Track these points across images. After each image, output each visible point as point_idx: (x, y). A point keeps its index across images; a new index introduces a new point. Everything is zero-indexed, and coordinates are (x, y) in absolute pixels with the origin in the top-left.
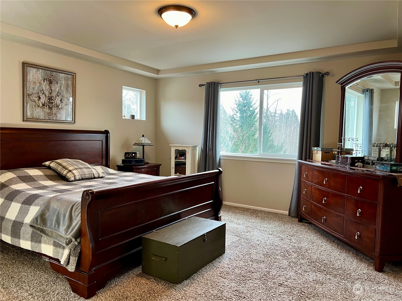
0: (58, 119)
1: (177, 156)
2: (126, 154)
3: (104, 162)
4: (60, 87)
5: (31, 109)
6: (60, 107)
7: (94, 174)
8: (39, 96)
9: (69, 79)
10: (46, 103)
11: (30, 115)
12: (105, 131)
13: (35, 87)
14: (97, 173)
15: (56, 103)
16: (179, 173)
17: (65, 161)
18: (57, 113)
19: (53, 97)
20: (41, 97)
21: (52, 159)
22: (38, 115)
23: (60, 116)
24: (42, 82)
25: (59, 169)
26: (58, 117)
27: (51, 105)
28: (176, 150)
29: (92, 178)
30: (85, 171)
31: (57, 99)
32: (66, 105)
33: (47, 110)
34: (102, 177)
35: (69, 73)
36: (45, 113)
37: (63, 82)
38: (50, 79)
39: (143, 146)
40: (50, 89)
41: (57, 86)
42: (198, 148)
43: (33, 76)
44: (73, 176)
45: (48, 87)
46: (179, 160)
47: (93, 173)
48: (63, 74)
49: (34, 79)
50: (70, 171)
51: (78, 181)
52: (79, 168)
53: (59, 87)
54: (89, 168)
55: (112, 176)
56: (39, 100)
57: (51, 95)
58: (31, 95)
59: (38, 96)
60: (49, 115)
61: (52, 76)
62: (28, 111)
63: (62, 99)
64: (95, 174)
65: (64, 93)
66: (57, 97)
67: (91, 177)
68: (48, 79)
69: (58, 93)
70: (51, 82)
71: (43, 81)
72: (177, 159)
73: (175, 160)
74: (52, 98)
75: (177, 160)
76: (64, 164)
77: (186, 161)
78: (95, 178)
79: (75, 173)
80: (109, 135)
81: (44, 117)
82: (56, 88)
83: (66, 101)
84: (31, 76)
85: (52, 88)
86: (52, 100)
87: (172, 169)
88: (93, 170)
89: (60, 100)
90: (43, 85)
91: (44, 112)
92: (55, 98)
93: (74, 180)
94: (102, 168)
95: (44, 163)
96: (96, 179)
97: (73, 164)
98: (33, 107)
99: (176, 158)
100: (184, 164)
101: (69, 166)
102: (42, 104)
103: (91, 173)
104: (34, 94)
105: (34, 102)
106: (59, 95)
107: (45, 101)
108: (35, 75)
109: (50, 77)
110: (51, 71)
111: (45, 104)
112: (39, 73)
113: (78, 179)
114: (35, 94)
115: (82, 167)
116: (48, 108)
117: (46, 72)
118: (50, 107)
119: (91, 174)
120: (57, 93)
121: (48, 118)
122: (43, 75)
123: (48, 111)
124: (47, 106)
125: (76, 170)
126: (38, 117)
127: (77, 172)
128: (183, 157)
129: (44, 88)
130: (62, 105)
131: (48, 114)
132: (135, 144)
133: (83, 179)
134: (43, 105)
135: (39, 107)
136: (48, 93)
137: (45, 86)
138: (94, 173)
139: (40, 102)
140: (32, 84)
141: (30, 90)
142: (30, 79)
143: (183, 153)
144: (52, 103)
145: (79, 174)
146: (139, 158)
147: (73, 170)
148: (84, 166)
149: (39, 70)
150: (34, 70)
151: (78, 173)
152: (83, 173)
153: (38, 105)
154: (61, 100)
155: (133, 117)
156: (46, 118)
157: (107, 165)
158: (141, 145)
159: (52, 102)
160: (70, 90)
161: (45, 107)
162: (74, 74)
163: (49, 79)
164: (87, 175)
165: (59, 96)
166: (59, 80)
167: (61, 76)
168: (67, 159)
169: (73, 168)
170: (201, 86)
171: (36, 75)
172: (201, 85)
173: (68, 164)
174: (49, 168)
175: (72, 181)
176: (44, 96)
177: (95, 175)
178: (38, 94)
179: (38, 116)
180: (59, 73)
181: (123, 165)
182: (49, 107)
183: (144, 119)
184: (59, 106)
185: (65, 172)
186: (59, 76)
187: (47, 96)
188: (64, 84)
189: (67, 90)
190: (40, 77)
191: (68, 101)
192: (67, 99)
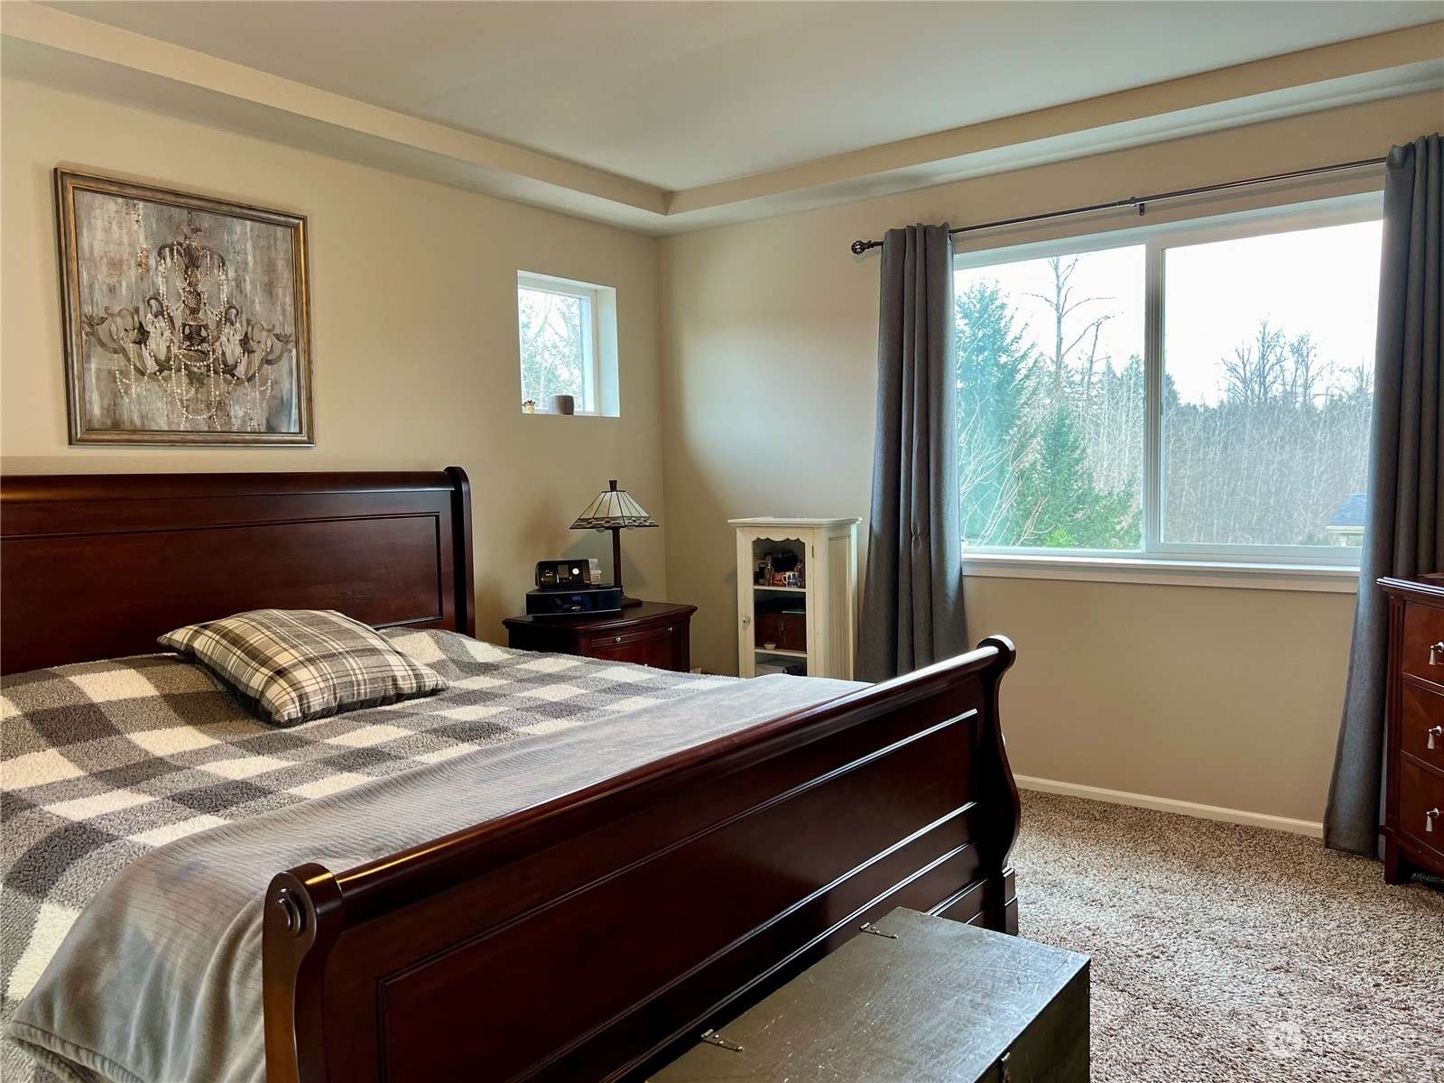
0: (235, 428)
1: (762, 569)
2: (543, 567)
3: (449, 607)
4: (235, 280)
5: (103, 384)
6: (241, 371)
7: (395, 680)
8: (141, 323)
9: (278, 243)
10: (176, 356)
11: (102, 415)
12: (449, 470)
13: (120, 282)
14: (410, 673)
15: (223, 354)
16: (774, 645)
17: (261, 624)
18: (227, 402)
19: (206, 327)
20: (150, 328)
21: (205, 611)
22: (140, 411)
23: (241, 414)
24: (152, 262)
25: (233, 662)
26: (236, 417)
27: (198, 367)
28: (758, 543)
29: (386, 700)
30: (355, 667)
31: (223, 339)
32: (269, 362)
33: (179, 386)
34: (434, 692)
35: (276, 217)
36: (172, 403)
37: (250, 259)
38: (189, 245)
39: (616, 530)
40: (190, 292)
41: (223, 277)
42: (854, 529)
43: (107, 231)
44: (296, 700)
45: (180, 284)
46: (774, 585)
47: (391, 674)
48: (248, 222)
49: (112, 246)
50: (281, 673)
51: (320, 718)
52: (323, 657)
53: (233, 283)
54: (373, 651)
55: (481, 678)
56: (139, 343)
57: (195, 319)
58: (103, 320)
59: (137, 325)
60: (190, 409)
61: (196, 230)
62: (91, 398)
63: (249, 335)
64: (403, 677)
65: (258, 308)
66: (227, 330)
67: (382, 694)
68: (181, 244)
69: (230, 308)
70: (192, 261)
71: (155, 253)
72: (762, 581)
73: (756, 587)
74: (204, 333)
75: (764, 585)
76: (255, 639)
77: (808, 591)
78: (400, 697)
79: (304, 684)
80: (464, 488)
81: (170, 423)
82: (218, 285)
83: (269, 344)
84: (100, 235)
85: (200, 288)
86: (204, 340)
87: (745, 628)
88: (393, 660)
89: (237, 342)
90: (157, 275)
91: (170, 399)
92: (215, 334)
93: (297, 718)
94: (437, 642)
95: (168, 635)
96: (407, 703)
97: (298, 636)
98: (115, 377)
99: (759, 577)
100: (800, 601)
101: (276, 648)
102: (157, 361)
103: (380, 675)
104: (118, 319)
105: (115, 352)
106: (233, 317)
107: (169, 347)
108: (115, 227)
109: (186, 238)
110: (190, 209)
111: (168, 360)
112: (135, 217)
113: (318, 708)
114: (123, 318)
115: (336, 646)
116: (185, 380)
117: (166, 215)
118: (195, 373)
119: (383, 679)
120: (222, 309)
121: (188, 425)
122: (154, 226)
123: (187, 392)
124: (179, 370)
125: (311, 668)
126: (143, 423)
127: (316, 675)
128: (791, 574)
129: (162, 290)
130: (249, 363)
131: (187, 407)
132: (583, 523)
133: (342, 708)
134: (163, 366)
135: (143, 374)
136: (183, 311)
137: (167, 279)
138: (396, 673)
139: (146, 353)
140: (104, 269)
141: (97, 296)
142: (92, 247)
143: (790, 554)
144: (205, 354)
145: (322, 685)
146: (598, 587)
147: (294, 666)
148: (351, 644)
149: (135, 205)
150: (111, 206)
151: (319, 679)
152: (345, 679)
153: (136, 368)
154: (245, 342)
155: (566, 404)
156: (179, 424)
157: (464, 625)
158: (607, 528)
159: (203, 352)
160: (284, 295)
161: (170, 377)
162: (297, 221)
163: (185, 246)
164: (362, 687)
165: (232, 324)
166: (231, 249)
167: (238, 231)
168: (274, 611)
169: (297, 655)
170: (863, 249)
171: (120, 227)
172: (860, 247)
173: (272, 636)
174: (189, 656)
175: (291, 723)
176: (162, 323)
177: (400, 682)
178: (136, 318)
179: (143, 417)
180: (229, 219)
181: (530, 618)
182: (190, 375)
183: (614, 411)
184: (236, 366)
185: (256, 679)
186: (231, 232)
187: (178, 324)
188: (255, 268)
189: (271, 293)
190: (142, 237)
191: (278, 345)
192: (271, 334)
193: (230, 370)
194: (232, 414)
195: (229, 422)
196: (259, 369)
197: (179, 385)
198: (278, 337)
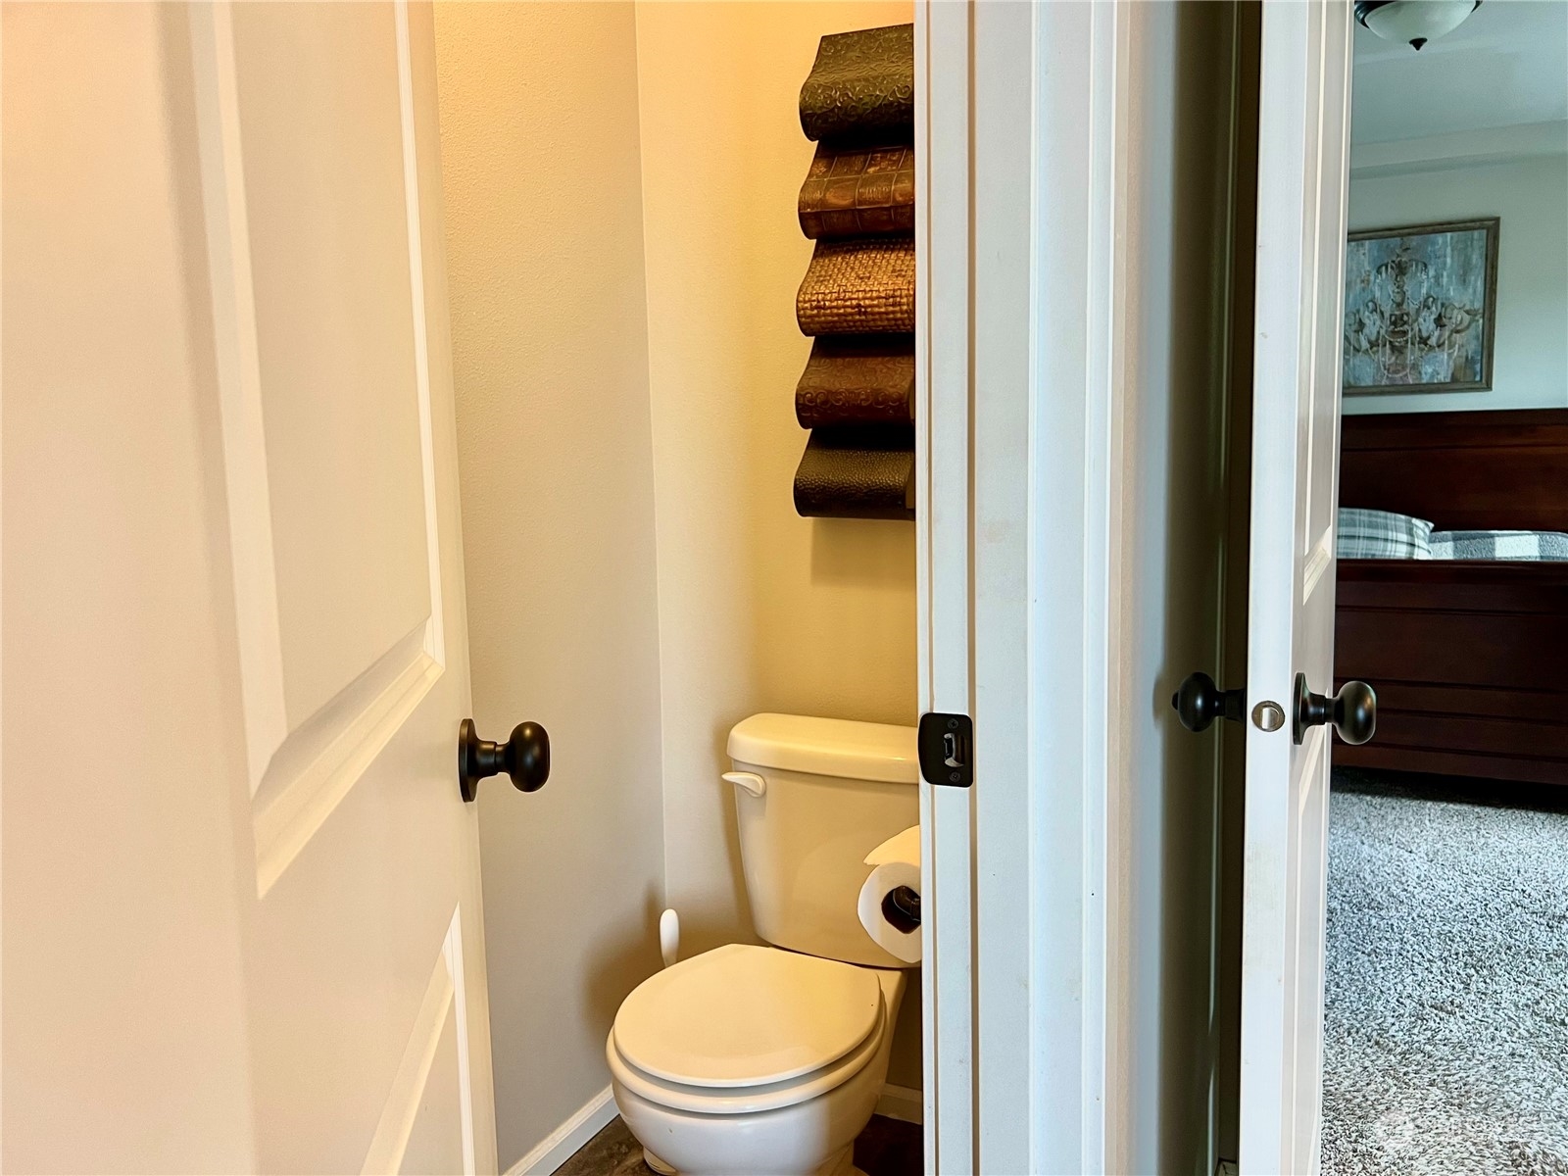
0: (1424, 381)
4: (1435, 277)
6: (1433, 341)
8: (1360, 319)
9: (1474, 242)
10: (1383, 336)
13: (1349, 295)
15: (1420, 330)
18: (1420, 363)
19: (1408, 314)
20: (1366, 321)
22: (1354, 374)
23: (1430, 370)
24: (1372, 278)
26: (1426, 374)
27: (1398, 341)
31: (1421, 320)
32: (1458, 332)
33: (1386, 357)
35: (1475, 225)
36: (1379, 368)
37: (1449, 260)
40: (1398, 292)
41: (1425, 277)
45: (1391, 288)
48: (1449, 234)
53: (1432, 280)
56: (1358, 331)
57: (1400, 310)
59: (1358, 320)
60: (1390, 371)
61: (1406, 249)
63: (1443, 314)
65: (1452, 293)
66: (1425, 313)
68: (1393, 262)
69: (1429, 297)
70: (1401, 271)
71: (1374, 272)
74: (1405, 318)
81: (1374, 381)
82: (1420, 285)
83: (1459, 319)
85: (1405, 288)
86: (1405, 323)
89: (1432, 321)
90: (1375, 286)
91: (1376, 365)
92: (1414, 318)
102: (1370, 342)
106: (1430, 304)
107: (1378, 332)
109: (1398, 256)
110: (1401, 236)
112: (1362, 252)
114: (1349, 317)
116: (1388, 351)
117: (1385, 245)
118: (1397, 346)
120: (1422, 299)
121: (1387, 381)
122: (1375, 254)
123: (1389, 359)
124: (1385, 345)
129: (1378, 294)
130: (1441, 334)
131: (1388, 370)
134: (1373, 344)
135: (1358, 351)
136: (1392, 306)
137: (1382, 287)
139: (1362, 338)
144: (1405, 333)
149: (1363, 244)
153: (1354, 348)
154: (1439, 320)
156: (1381, 381)
159: (1404, 331)
160: (1476, 281)
161: (1378, 351)
162: (1490, 222)
163: (1397, 262)
165: (1429, 308)
166: (1433, 256)
167: (1440, 242)
176: (1376, 316)
178: (1357, 315)
179: (1355, 378)
180: (1432, 236)
182: (1393, 348)
184: (1429, 338)
186: (1434, 244)
187: (1387, 315)
188: (1452, 265)
189: (1464, 281)
190: (1366, 264)
191: (1467, 318)
192: (1462, 312)
193: (1424, 341)
194: (1423, 372)
195: (1421, 379)
196: (1449, 337)
197: (1384, 355)
198: (1468, 312)
